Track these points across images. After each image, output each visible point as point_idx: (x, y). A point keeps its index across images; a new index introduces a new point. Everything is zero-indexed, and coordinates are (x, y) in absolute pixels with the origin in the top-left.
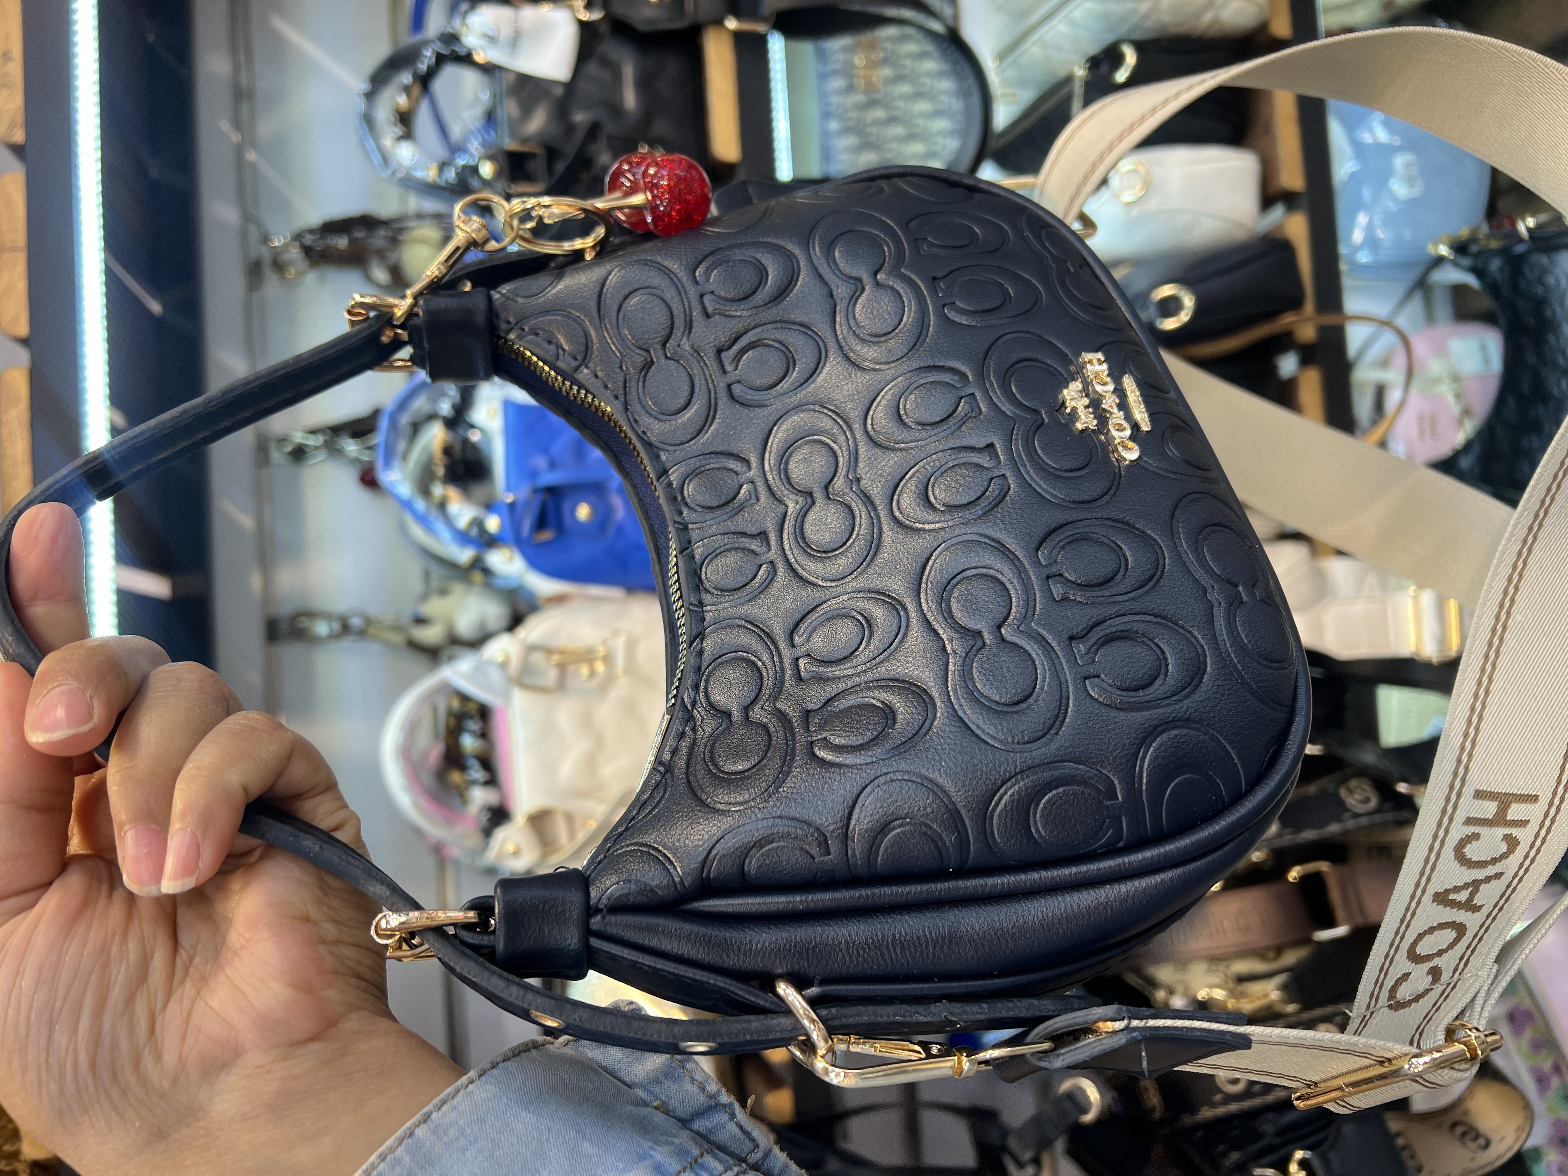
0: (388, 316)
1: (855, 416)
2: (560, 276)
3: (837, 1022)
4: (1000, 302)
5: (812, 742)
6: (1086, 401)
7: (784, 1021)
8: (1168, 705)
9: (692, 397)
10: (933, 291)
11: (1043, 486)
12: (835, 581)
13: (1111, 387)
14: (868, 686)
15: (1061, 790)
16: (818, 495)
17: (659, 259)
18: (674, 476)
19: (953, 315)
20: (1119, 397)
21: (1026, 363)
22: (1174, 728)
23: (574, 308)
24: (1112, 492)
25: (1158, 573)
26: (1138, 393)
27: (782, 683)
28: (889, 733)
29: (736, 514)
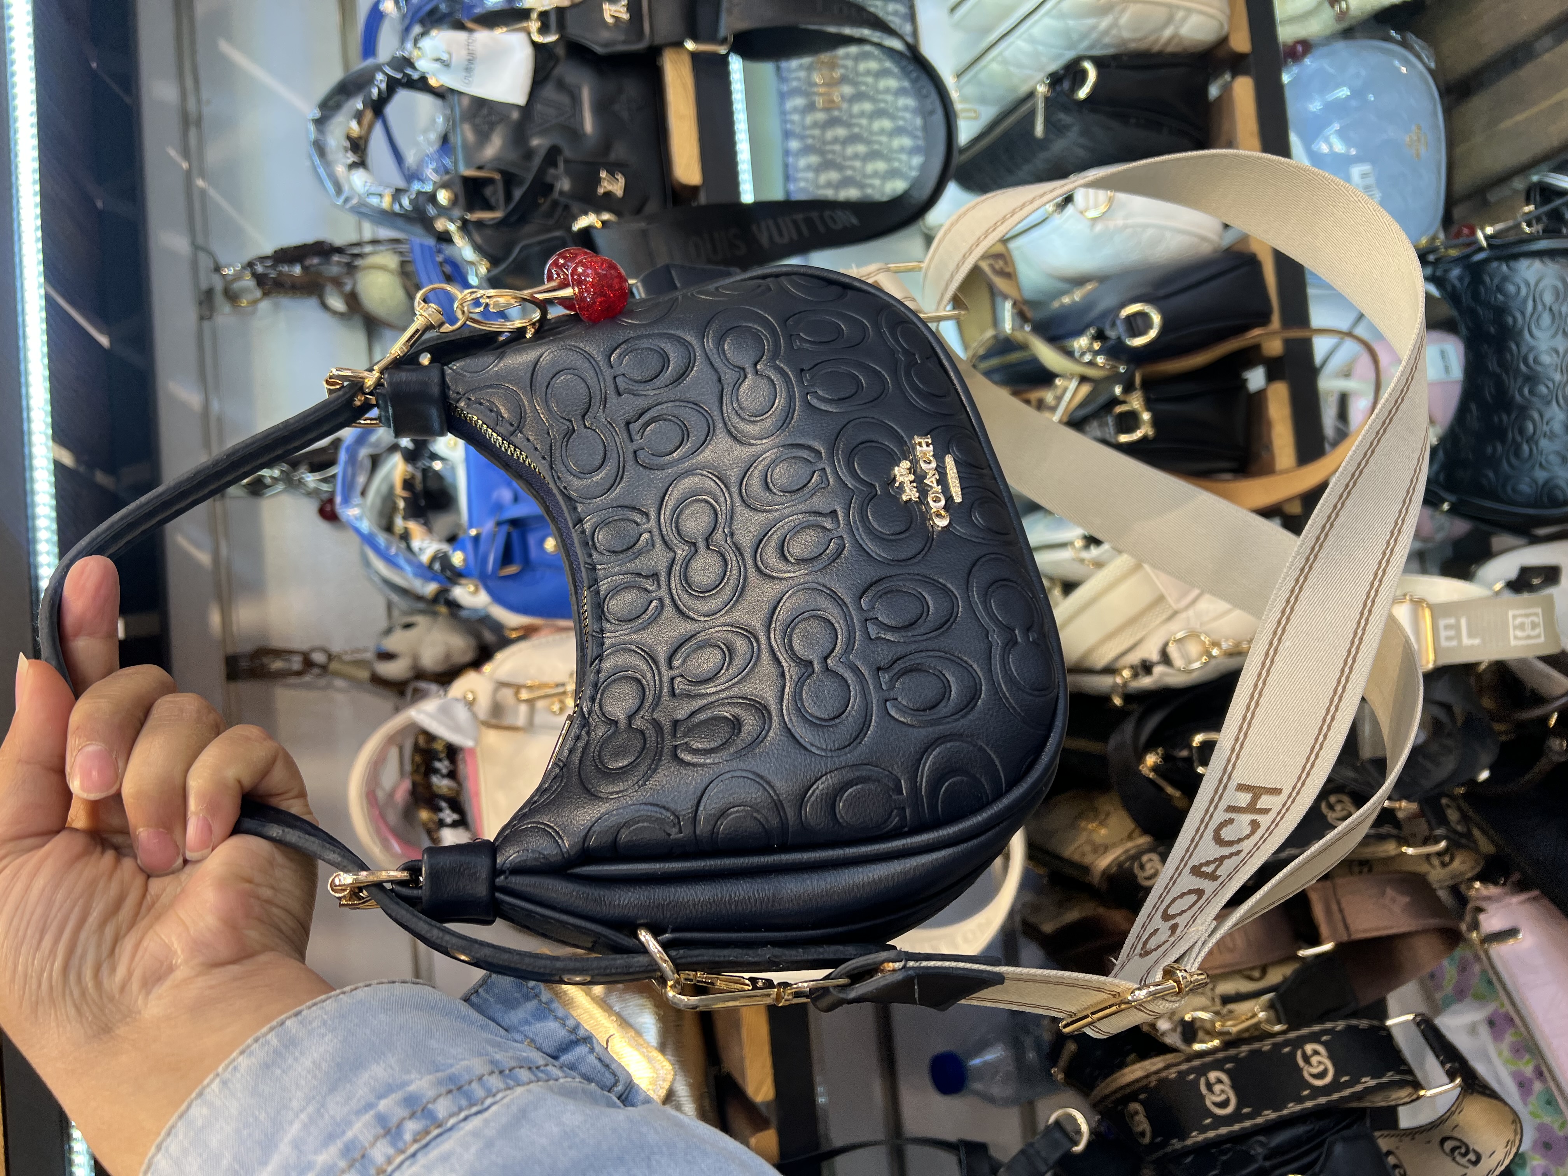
0: (360, 385)
1: (733, 480)
2: (501, 356)
3: (683, 961)
4: (853, 391)
5: (676, 746)
6: (912, 477)
7: (641, 959)
8: (948, 723)
9: (604, 460)
10: (801, 381)
11: (871, 546)
12: (708, 616)
13: (934, 465)
14: (722, 703)
15: (859, 786)
16: (701, 545)
17: (581, 345)
18: (587, 526)
19: (815, 402)
20: (939, 473)
21: (868, 444)
22: (950, 741)
23: (510, 382)
24: (924, 552)
25: (953, 618)
26: (955, 471)
27: (660, 696)
28: (734, 740)
29: (635, 558)
